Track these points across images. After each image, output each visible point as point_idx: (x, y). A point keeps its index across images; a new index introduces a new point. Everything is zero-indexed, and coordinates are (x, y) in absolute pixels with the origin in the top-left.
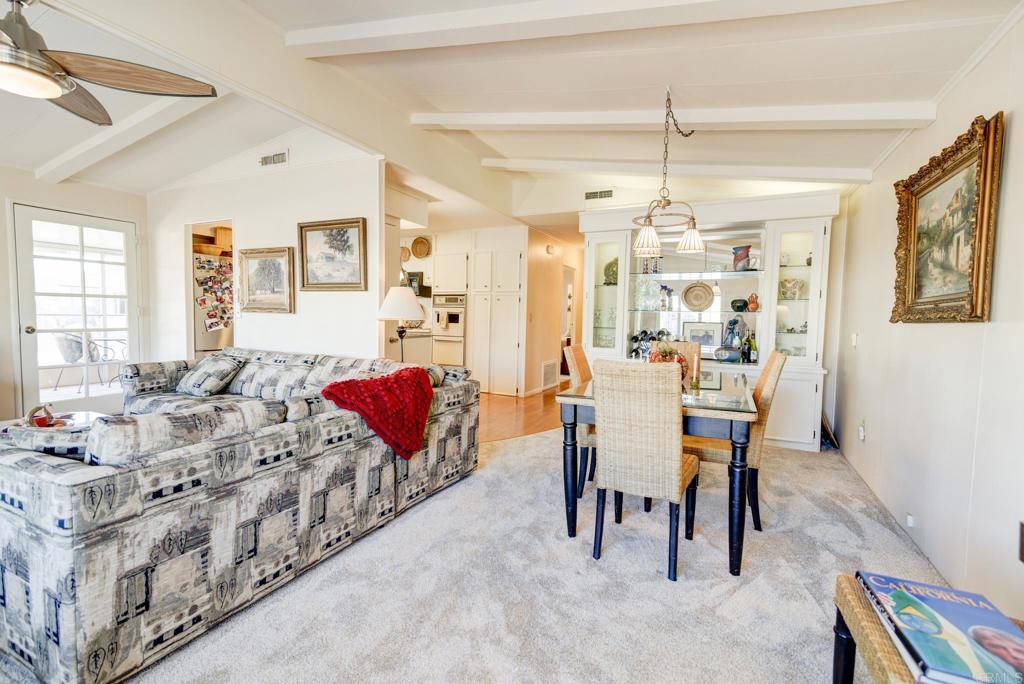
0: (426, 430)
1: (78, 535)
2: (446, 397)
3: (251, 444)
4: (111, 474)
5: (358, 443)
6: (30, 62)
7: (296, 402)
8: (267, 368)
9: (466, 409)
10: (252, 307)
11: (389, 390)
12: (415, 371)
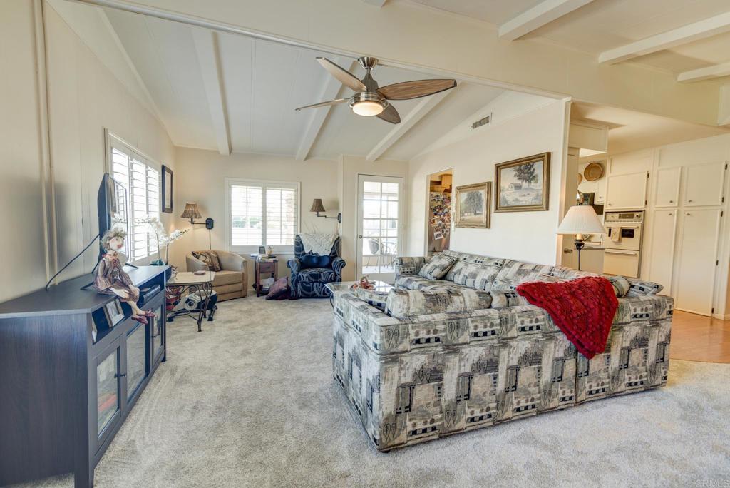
0: (609, 337)
1: (382, 355)
2: (632, 308)
3: (469, 319)
4: (397, 323)
5: (545, 335)
6: (373, 97)
7: (499, 295)
8: (470, 266)
9: (656, 323)
10: (462, 224)
11: (574, 295)
12: (598, 280)
